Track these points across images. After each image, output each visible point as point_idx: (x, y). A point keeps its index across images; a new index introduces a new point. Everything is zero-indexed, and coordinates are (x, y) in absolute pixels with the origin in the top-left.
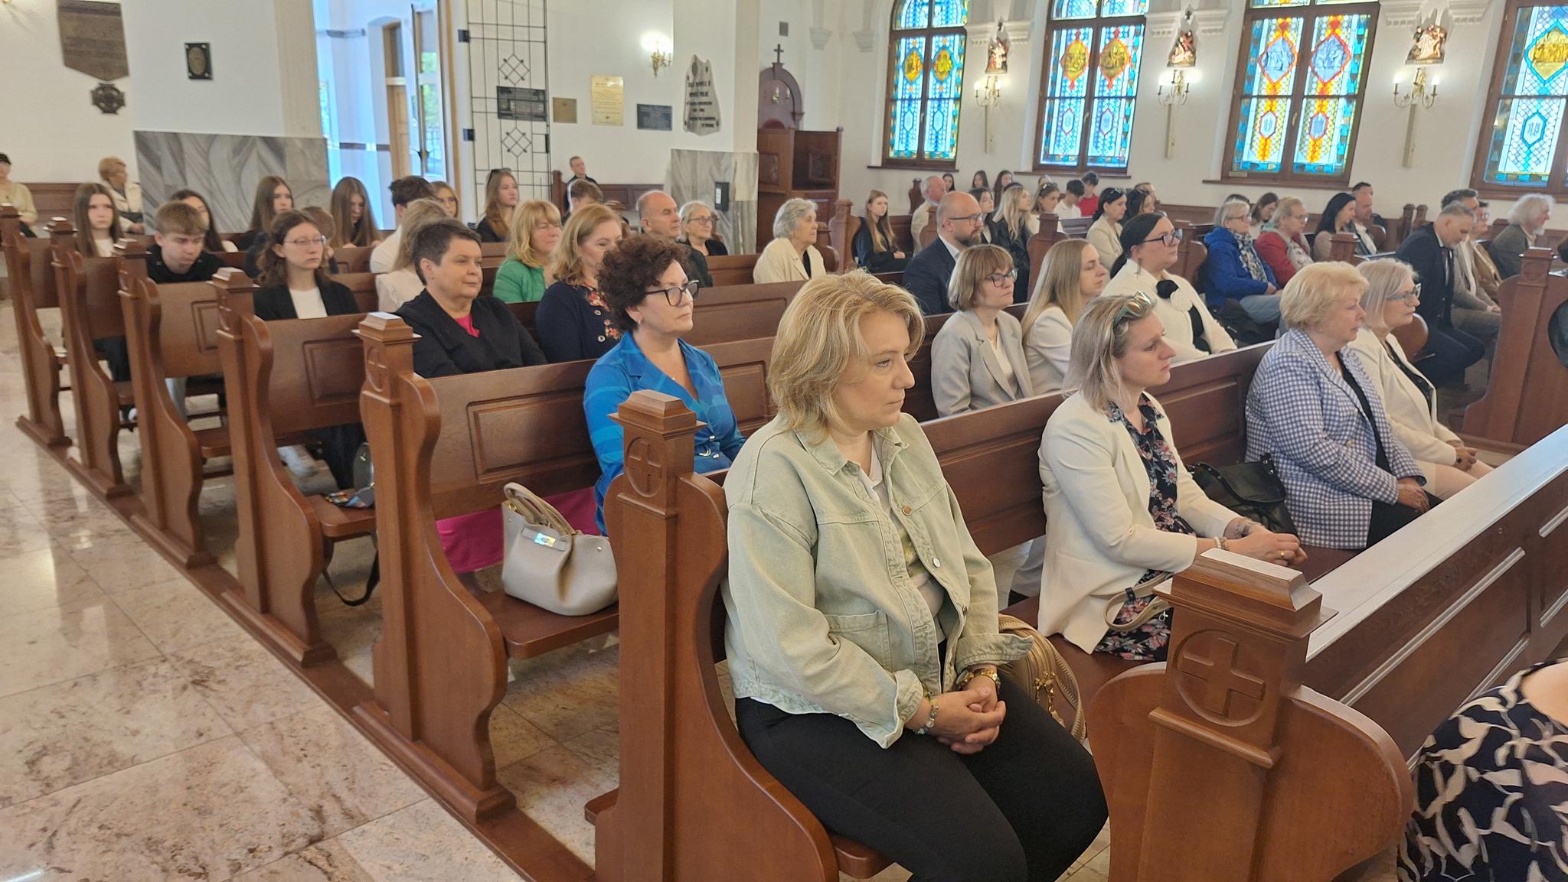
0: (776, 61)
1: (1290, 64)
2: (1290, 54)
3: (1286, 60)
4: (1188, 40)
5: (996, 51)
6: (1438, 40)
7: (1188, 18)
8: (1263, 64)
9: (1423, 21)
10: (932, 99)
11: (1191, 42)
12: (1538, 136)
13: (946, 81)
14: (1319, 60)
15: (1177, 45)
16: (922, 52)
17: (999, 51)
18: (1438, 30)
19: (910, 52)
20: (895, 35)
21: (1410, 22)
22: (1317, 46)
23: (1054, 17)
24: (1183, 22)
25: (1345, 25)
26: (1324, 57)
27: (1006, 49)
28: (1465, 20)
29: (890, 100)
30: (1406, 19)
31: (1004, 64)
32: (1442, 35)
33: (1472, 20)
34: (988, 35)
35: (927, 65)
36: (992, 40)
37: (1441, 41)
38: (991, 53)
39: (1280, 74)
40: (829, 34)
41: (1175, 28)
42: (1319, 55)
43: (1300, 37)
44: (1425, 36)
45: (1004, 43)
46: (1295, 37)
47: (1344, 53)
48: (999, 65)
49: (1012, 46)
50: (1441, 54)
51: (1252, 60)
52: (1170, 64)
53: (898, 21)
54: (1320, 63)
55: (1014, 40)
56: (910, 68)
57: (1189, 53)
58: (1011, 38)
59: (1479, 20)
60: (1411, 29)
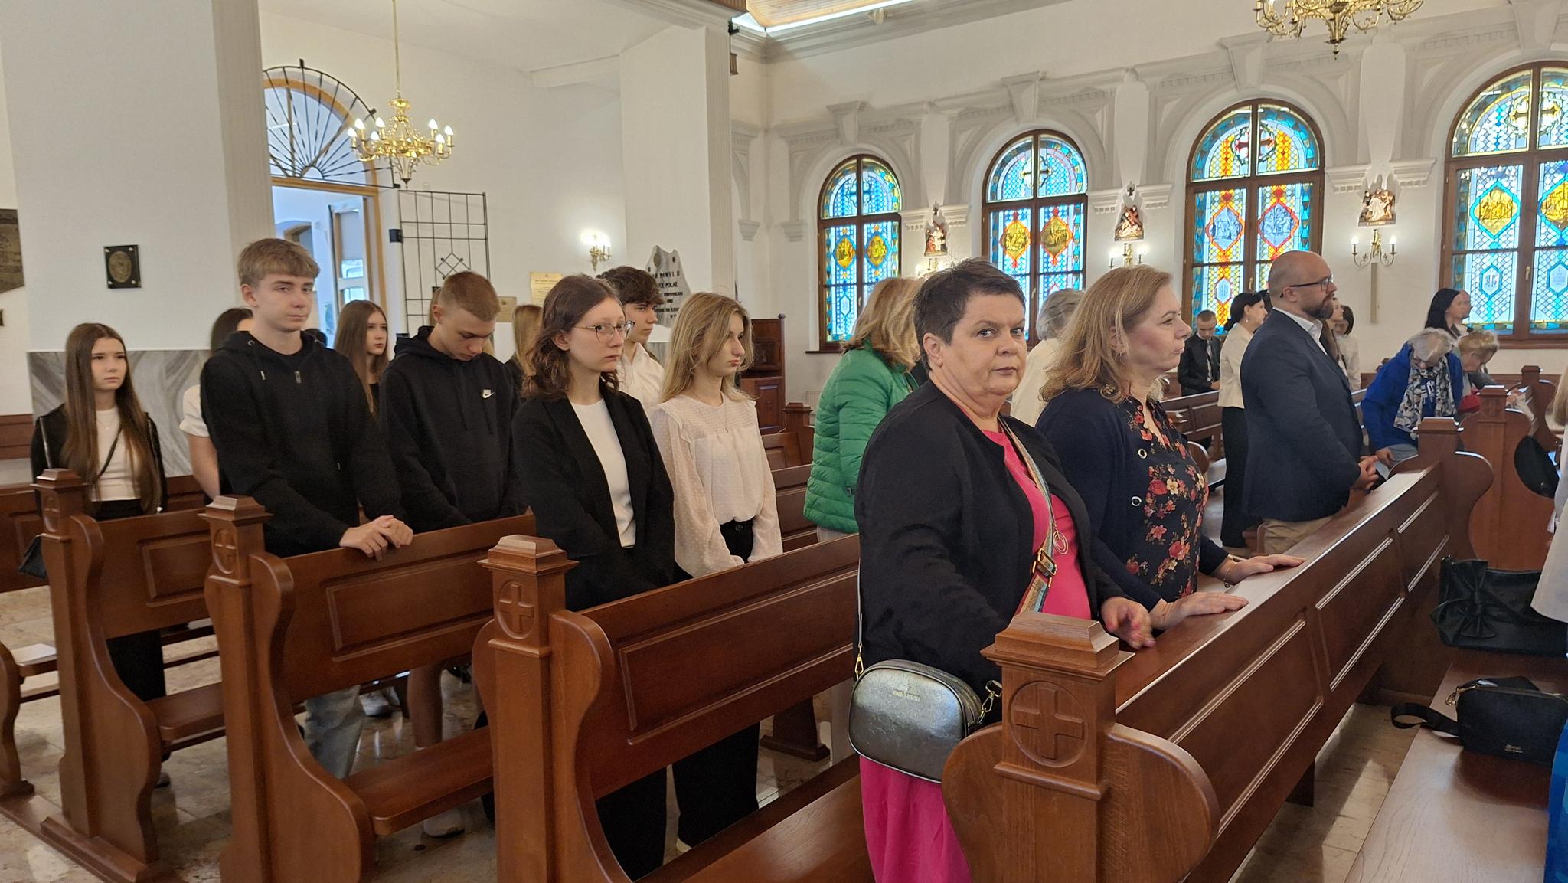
1: (1238, 233)
2: (1237, 222)
3: (1233, 229)
4: (1133, 214)
6: (1388, 202)
7: (1131, 194)
8: (1211, 233)
9: (1369, 187)
10: (868, 284)
11: (1137, 217)
12: (1496, 288)
13: (881, 265)
14: (1268, 226)
15: (1122, 220)
16: (854, 239)
18: (1386, 193)
19: (841, 239)
20: (824, 224)
21: (1356, 187)
22: (1264, 214)
23: (990, 199)
24: (1127, 198)
25: (1289, 193)
26: (1272, 224)
28: (1410, 183)
29: (824, 287)
30: (1353, 185)
32: (1391, 198)
33: (1417, 183)
35: (861, 252)
36: (928, 224)
37: (1391, 204)
38: (929, 237)
39: (1230, 242)
40: (757, 225)
41: (1119, 205)
42: (1266, 223)
43: (1244, 206)
44: (1374, 199)
46: (1239, 207)
47: (1291, 220)
50: (1393, 216)
51: (1199, 230)
52: (1117, 238)
53: (826, 211)
54: (1269, 229)
56: (843, 255)
57: (1136, 227)
59: (1424, 182)
60: (1359, 194)
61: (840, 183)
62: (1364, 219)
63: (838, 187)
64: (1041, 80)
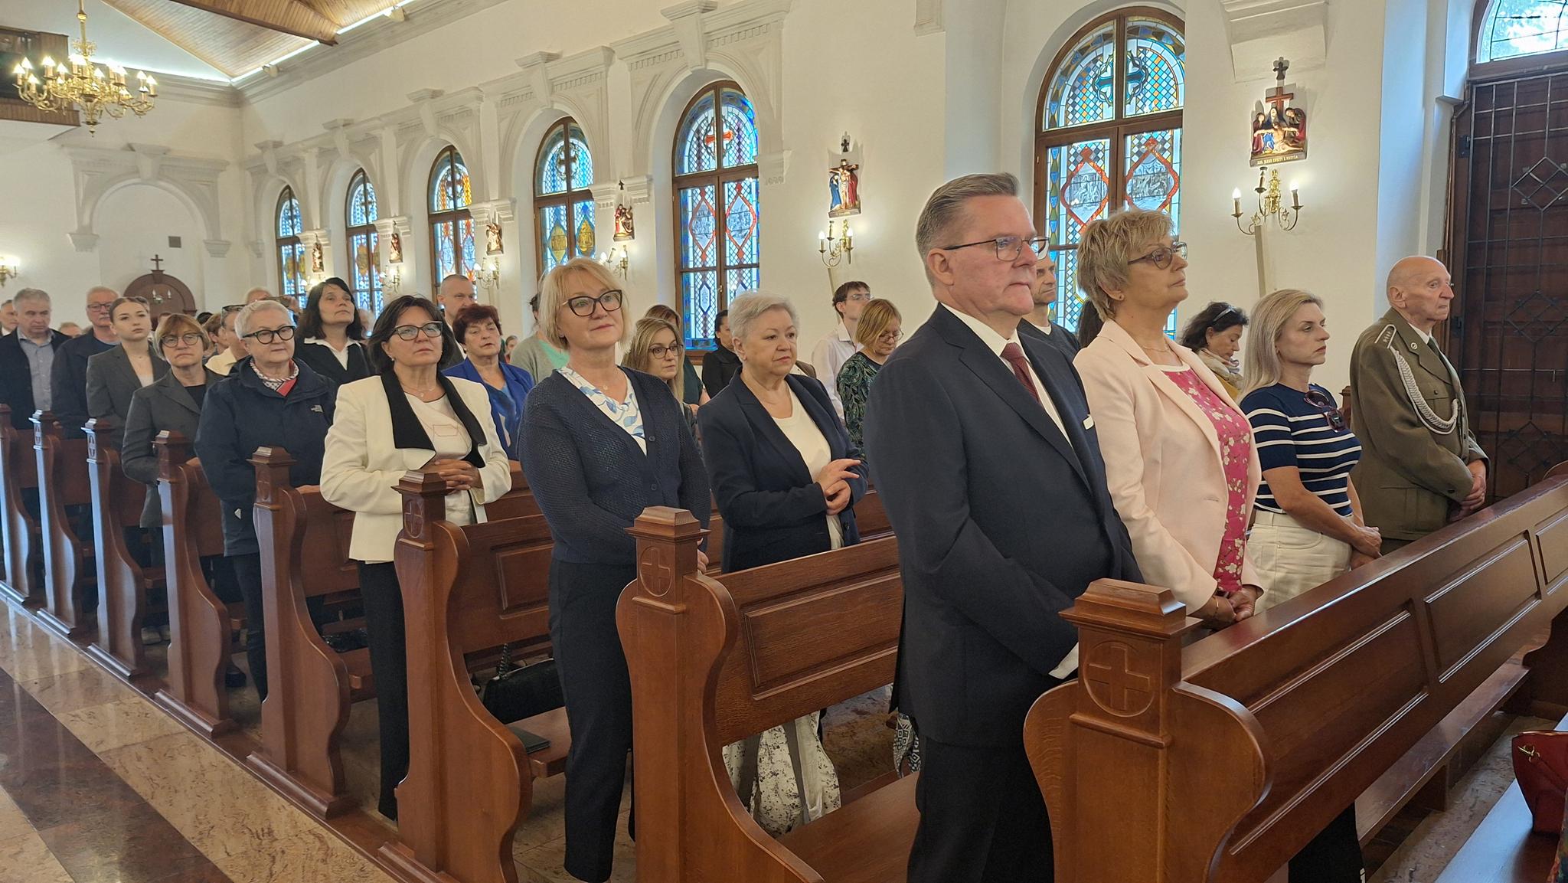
0: (155, 268)
1: (452, 253)
2: (451, 248)
5: (315, 254)
8: (441, 253)
11: (398, 243)
16: (292, 256)
17: (317, 254)
20: (279, 243)
22: (464, 242)
23: (349, 226)
24: (394, 228)
26: (467, 251)
27: (321, 253)
31: (321, 264)
34: (310, 241)
40: (228, 244)
41: (391, 232)
42: (464, 250)
44: (490, 233)
45: (318, 247)
46: (452, 235)
48: (318, 266)
49: (324, 248)
50: (501, 247)
52: (391, 261)
53: (279, 231)
54: (466, 255)
55: (326, 245)
56: (289, 270)
57: (397, 252)
58: (322, 243)
59: (511, 219)
61: (283, 208)
62: (489, 252)
63: (282, 212)
64: (344, 126)
